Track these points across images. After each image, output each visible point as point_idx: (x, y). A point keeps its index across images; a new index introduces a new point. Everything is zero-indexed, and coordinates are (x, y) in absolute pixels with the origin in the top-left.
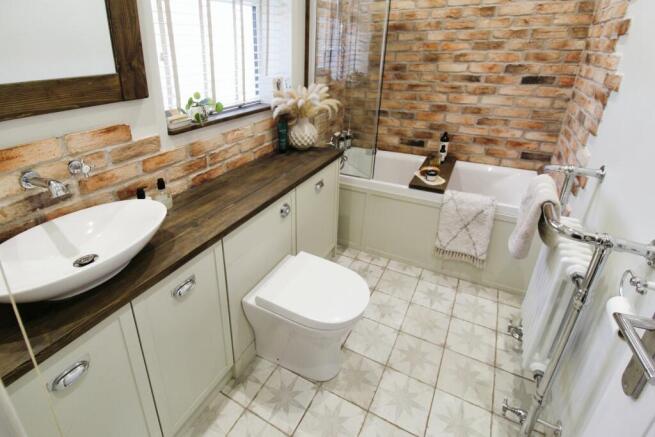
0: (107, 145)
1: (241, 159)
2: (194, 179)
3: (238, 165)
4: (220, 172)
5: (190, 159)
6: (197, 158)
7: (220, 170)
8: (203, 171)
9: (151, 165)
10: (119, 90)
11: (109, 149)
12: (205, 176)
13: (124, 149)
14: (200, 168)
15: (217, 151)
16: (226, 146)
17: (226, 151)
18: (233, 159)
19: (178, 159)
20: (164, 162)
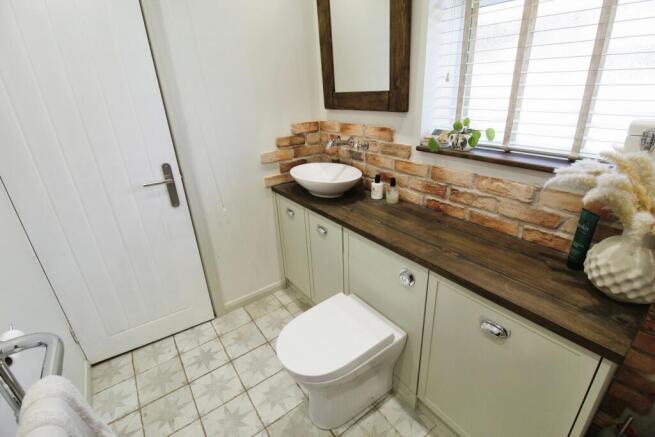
0: (380, 139)
1: (494, 221)
2: (429, 200)
3: (487, 225)
4: (459, 215)
5: (430, 180)
6: (436, 184)
7: (460, 212)
8: (441, 201)
9: (400, 166)
10: (386, 102)
11: (380, 141)
12: (441, 207)
13: (386, 146)
14: (437, 194)
15: (461, 190)
16: (476, 191)
17: (474, 197)
18: (483, 213)
19: (419, 174)
20: (408, 169)
